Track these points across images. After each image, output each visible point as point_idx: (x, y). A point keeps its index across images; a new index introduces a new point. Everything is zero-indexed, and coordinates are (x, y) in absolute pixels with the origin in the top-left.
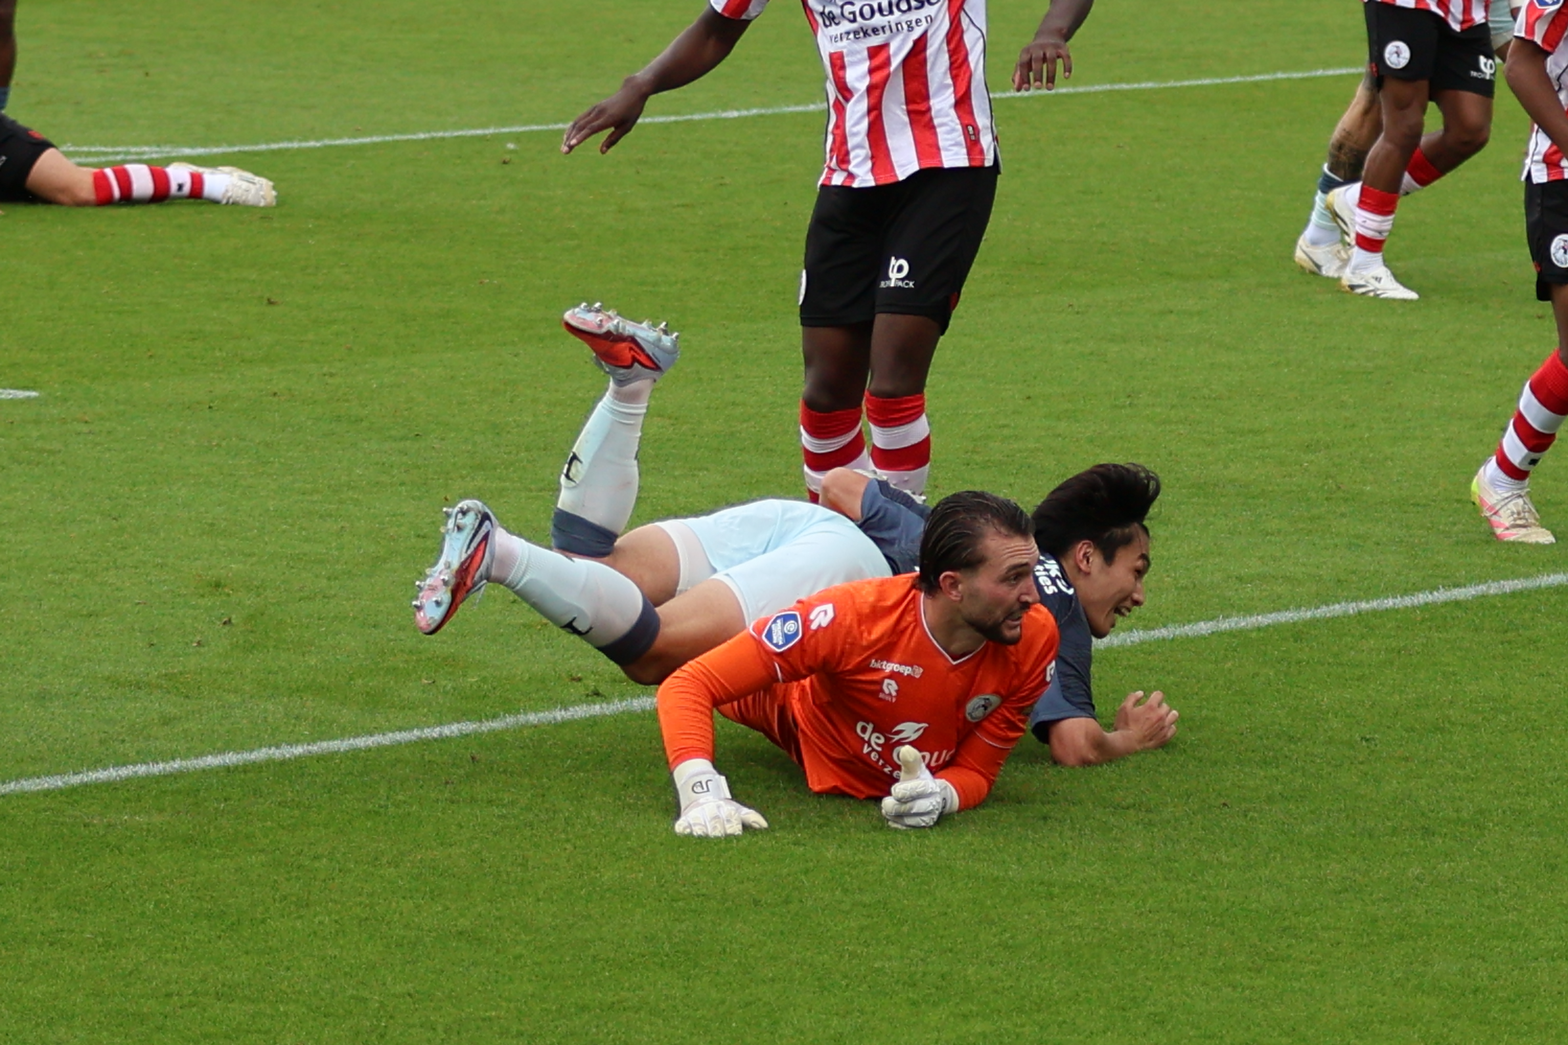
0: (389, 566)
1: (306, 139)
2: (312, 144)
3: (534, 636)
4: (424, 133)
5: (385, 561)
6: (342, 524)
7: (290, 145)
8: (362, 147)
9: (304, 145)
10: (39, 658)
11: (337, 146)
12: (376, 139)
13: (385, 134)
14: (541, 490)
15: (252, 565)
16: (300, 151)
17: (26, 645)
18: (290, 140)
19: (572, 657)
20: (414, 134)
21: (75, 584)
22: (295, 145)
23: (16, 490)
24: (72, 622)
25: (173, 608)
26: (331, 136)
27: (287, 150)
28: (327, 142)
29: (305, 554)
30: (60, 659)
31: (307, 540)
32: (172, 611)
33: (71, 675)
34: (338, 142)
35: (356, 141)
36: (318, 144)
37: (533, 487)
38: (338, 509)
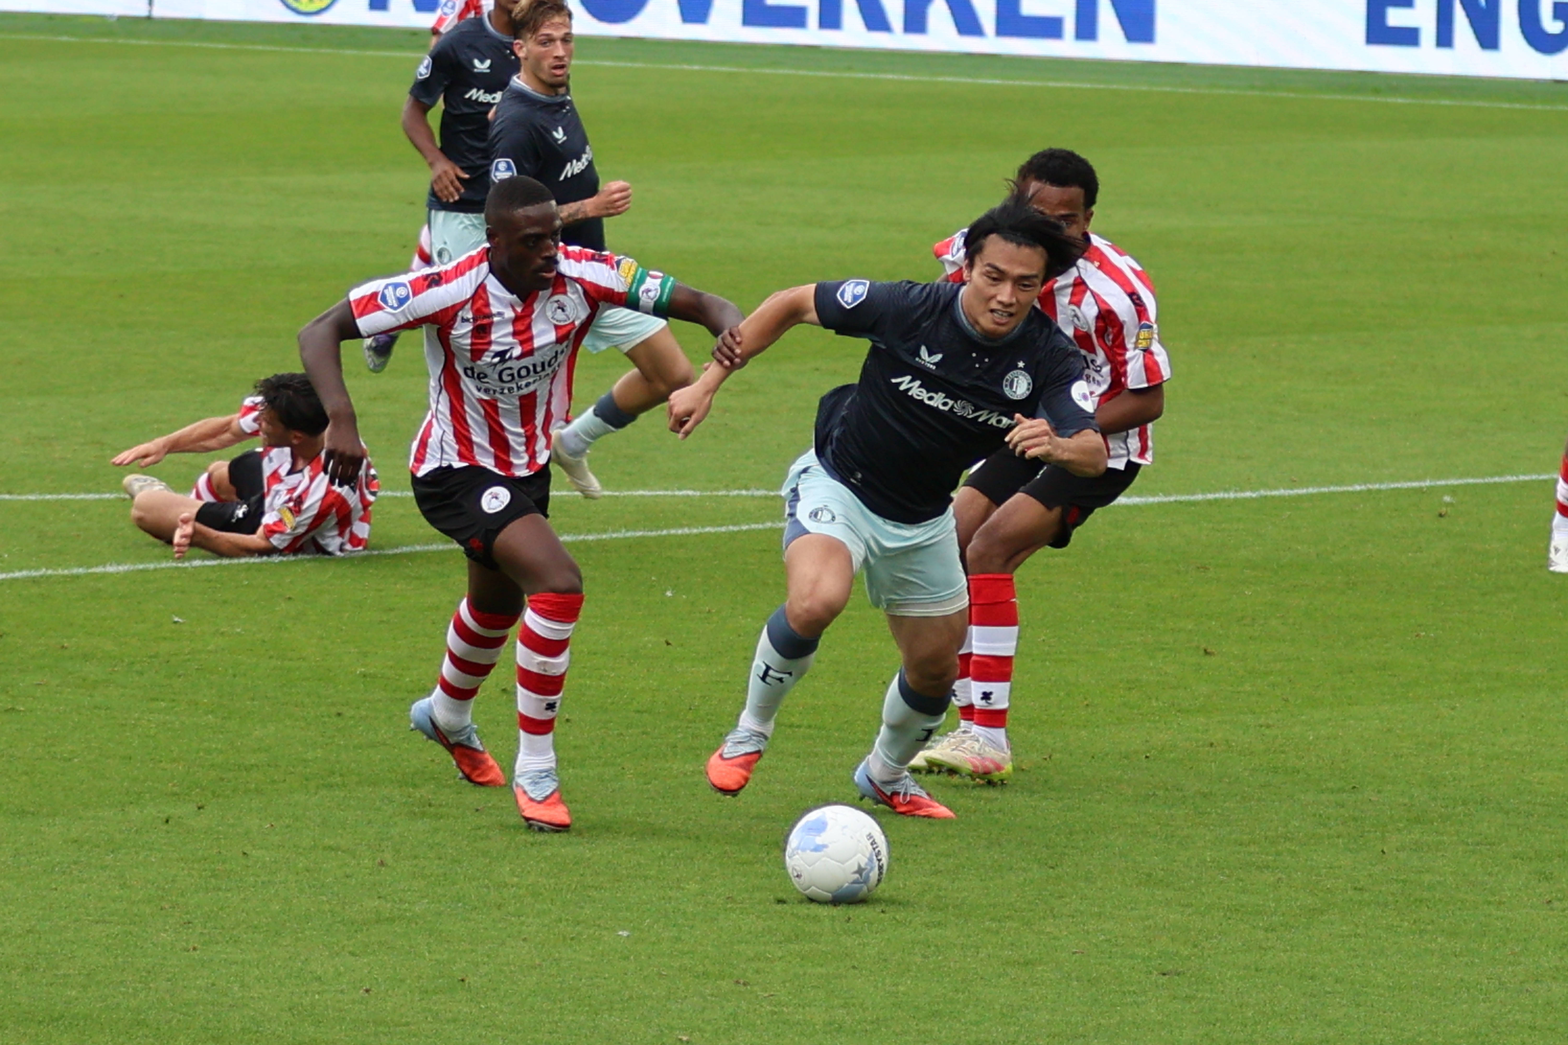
0: (1325, 918)
1: (1242, 490)
2: (1248, 494)
3: (1472, 991)
4: (1360, 485)
5: (1322, 913)
6: (1280, 875)
7: (1226, 496)
8: (1300, 497)
9: (1240, 495)
10: (976, 1006)
11: (1273, 497)
12: (1311, 490)
13: (1320, 485)
14: (1478, 844)
15: (1189, 915)
16: (1236, 500)
17: (963, 993)
18: (1226, 490)
19: (1510, 1012)
20: (1351, 485)
21: (1012, 933)
22: (1232, 495)
23: (953, 837)
24: (1009, 970)
25: (1110, 958)
26: (1266, 486)
27: (1223, 500)
28: (1263, 492)
29: (1242, 906)
30: (997, 1007)
31: (1244, 891)
32: (1109, 960)
33: (1009, 1023)
34: (1275, 493)
35: (1291, 492)
36: (1254, 495)
37: (1470, 841)
38: (1275, 861)
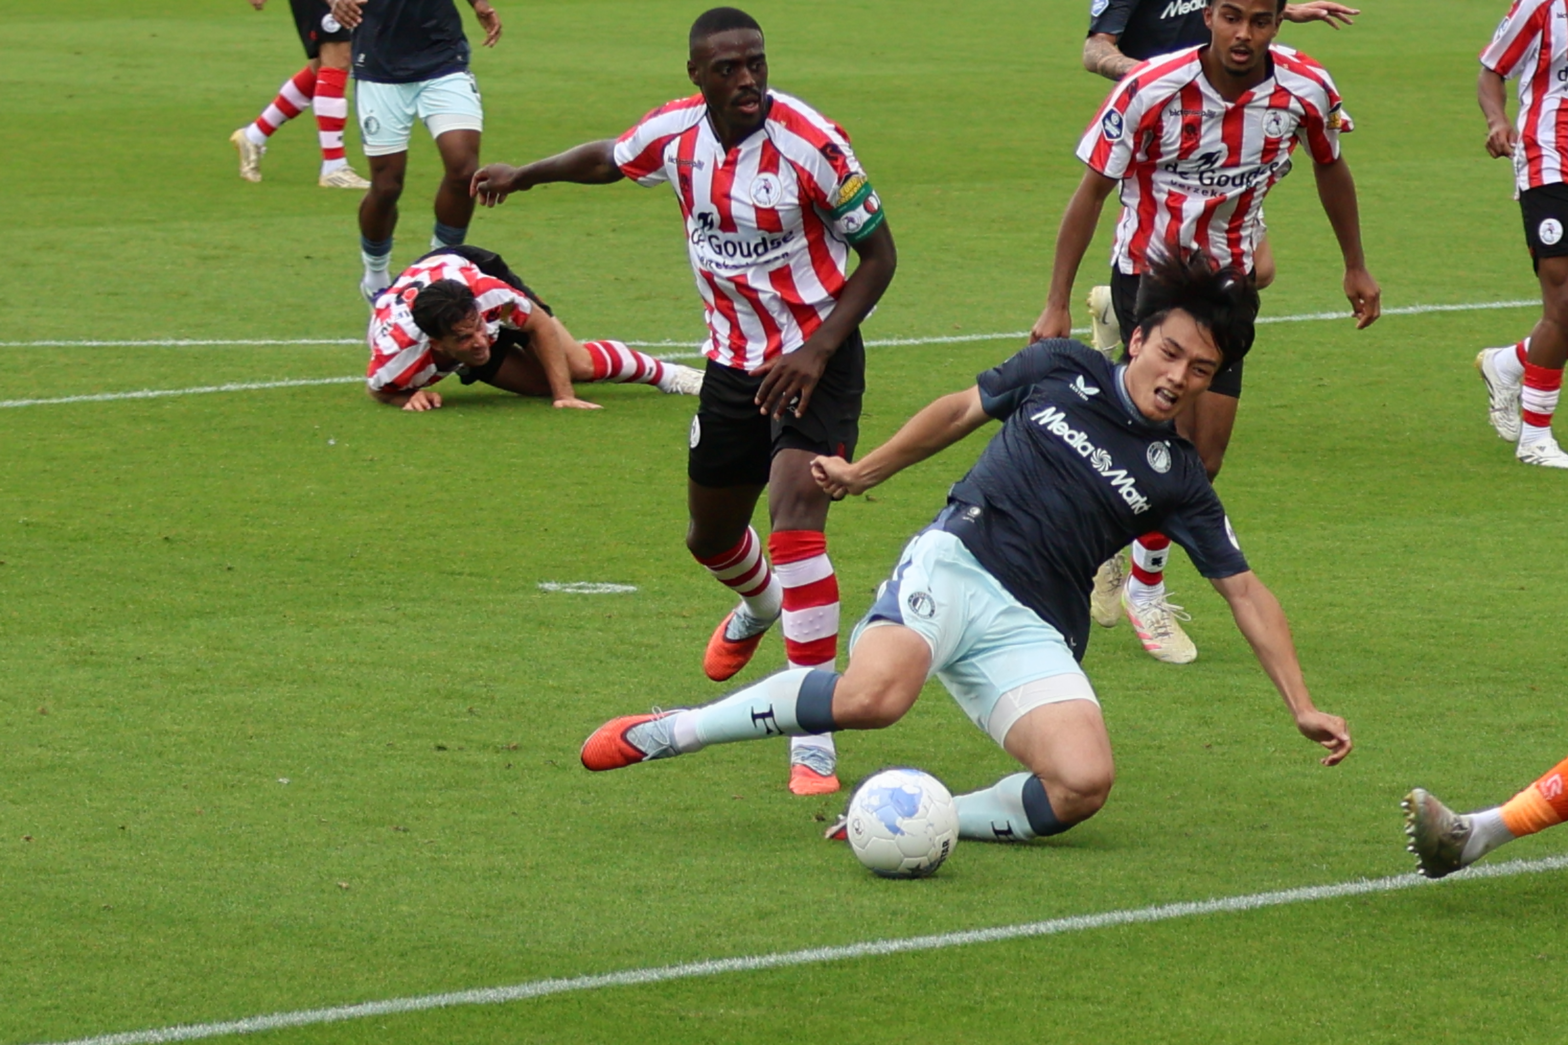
0: (985, 763)
1: (906, 337)
2: (912, 341)
3: (1131, 835)
5: (982, 758)
6: (940, 720)
7: (889, 343)
8: (962, 345)
9: (903, 342)
10: (636, 851)
11: (936, 344)
12: (975, 337)
13: (983, 332)
14: (1138, 689)
15: (849, 761)
16: (899, 348)
17: (623, 838)
18: (889, 337)
19: (1169, 855)
20: (1013, 332)
21: (672, 778)
22: (895, 342)
23: (614, 684)
24: (669, 816)
25: (770, 803)
26: (929, 333)
27: (886, 347)
28: (926, 340)
29: (902, 751)
30: (657, 852)
31: (904, 736)
32: (769, 806)
33: (668, 869)
34: (938, 340)
35: (954, 339)
36: (917, 342)
37: (1130, 685)
38: (934, 706)
